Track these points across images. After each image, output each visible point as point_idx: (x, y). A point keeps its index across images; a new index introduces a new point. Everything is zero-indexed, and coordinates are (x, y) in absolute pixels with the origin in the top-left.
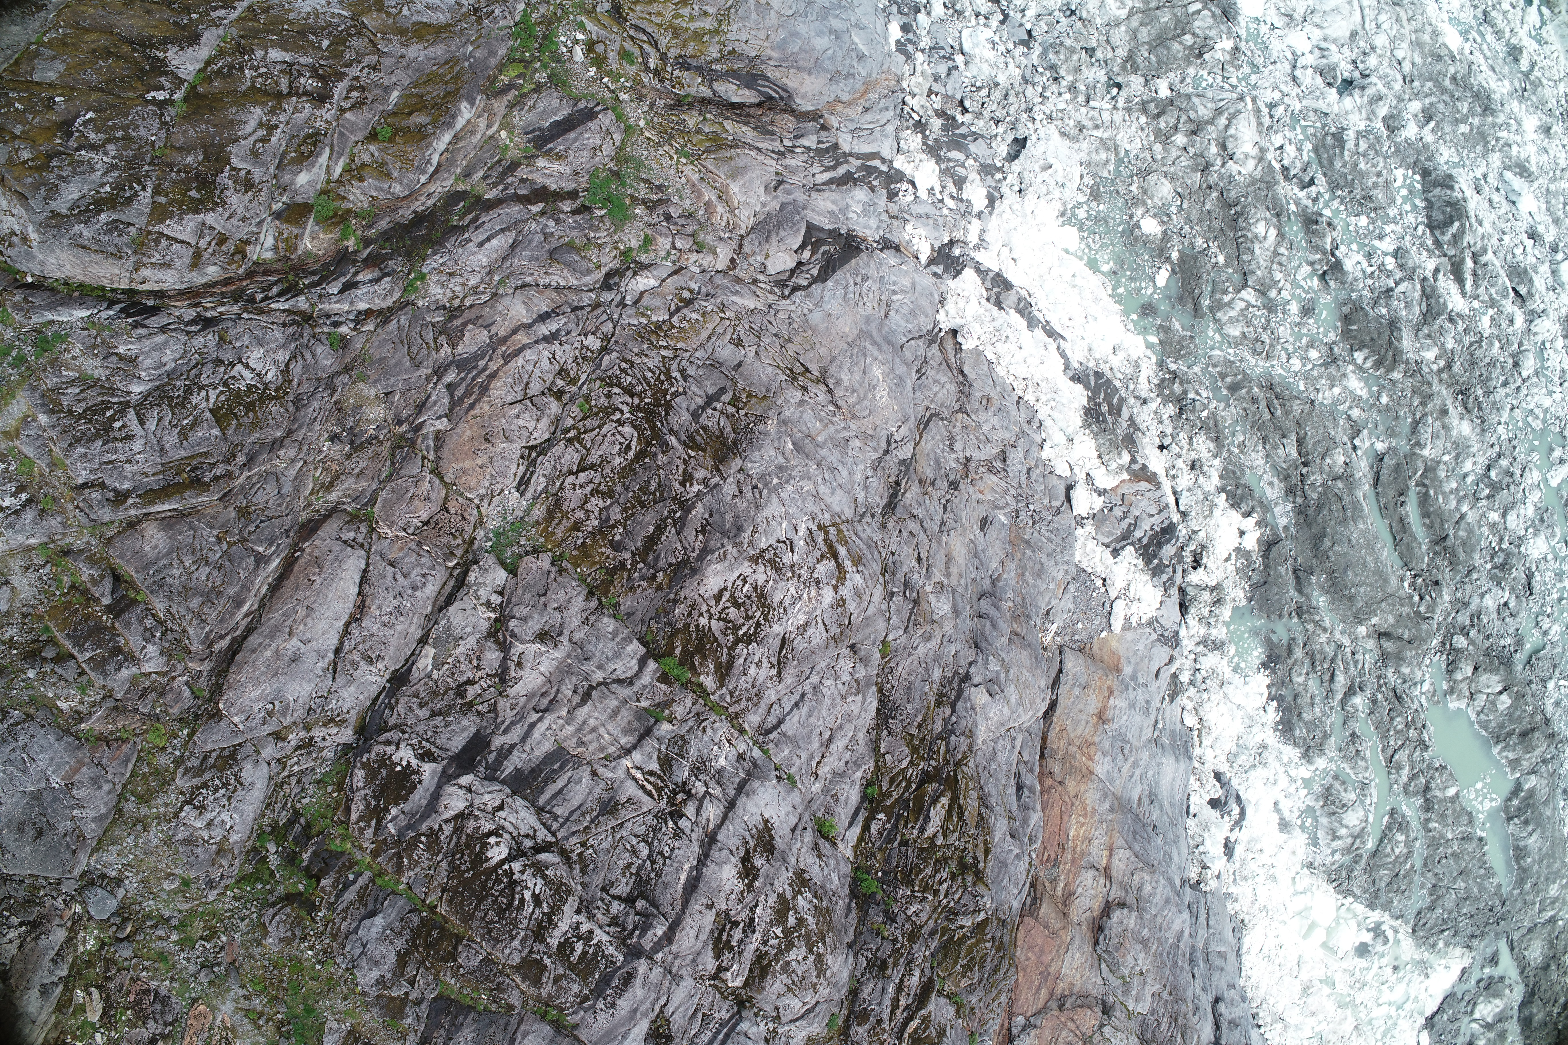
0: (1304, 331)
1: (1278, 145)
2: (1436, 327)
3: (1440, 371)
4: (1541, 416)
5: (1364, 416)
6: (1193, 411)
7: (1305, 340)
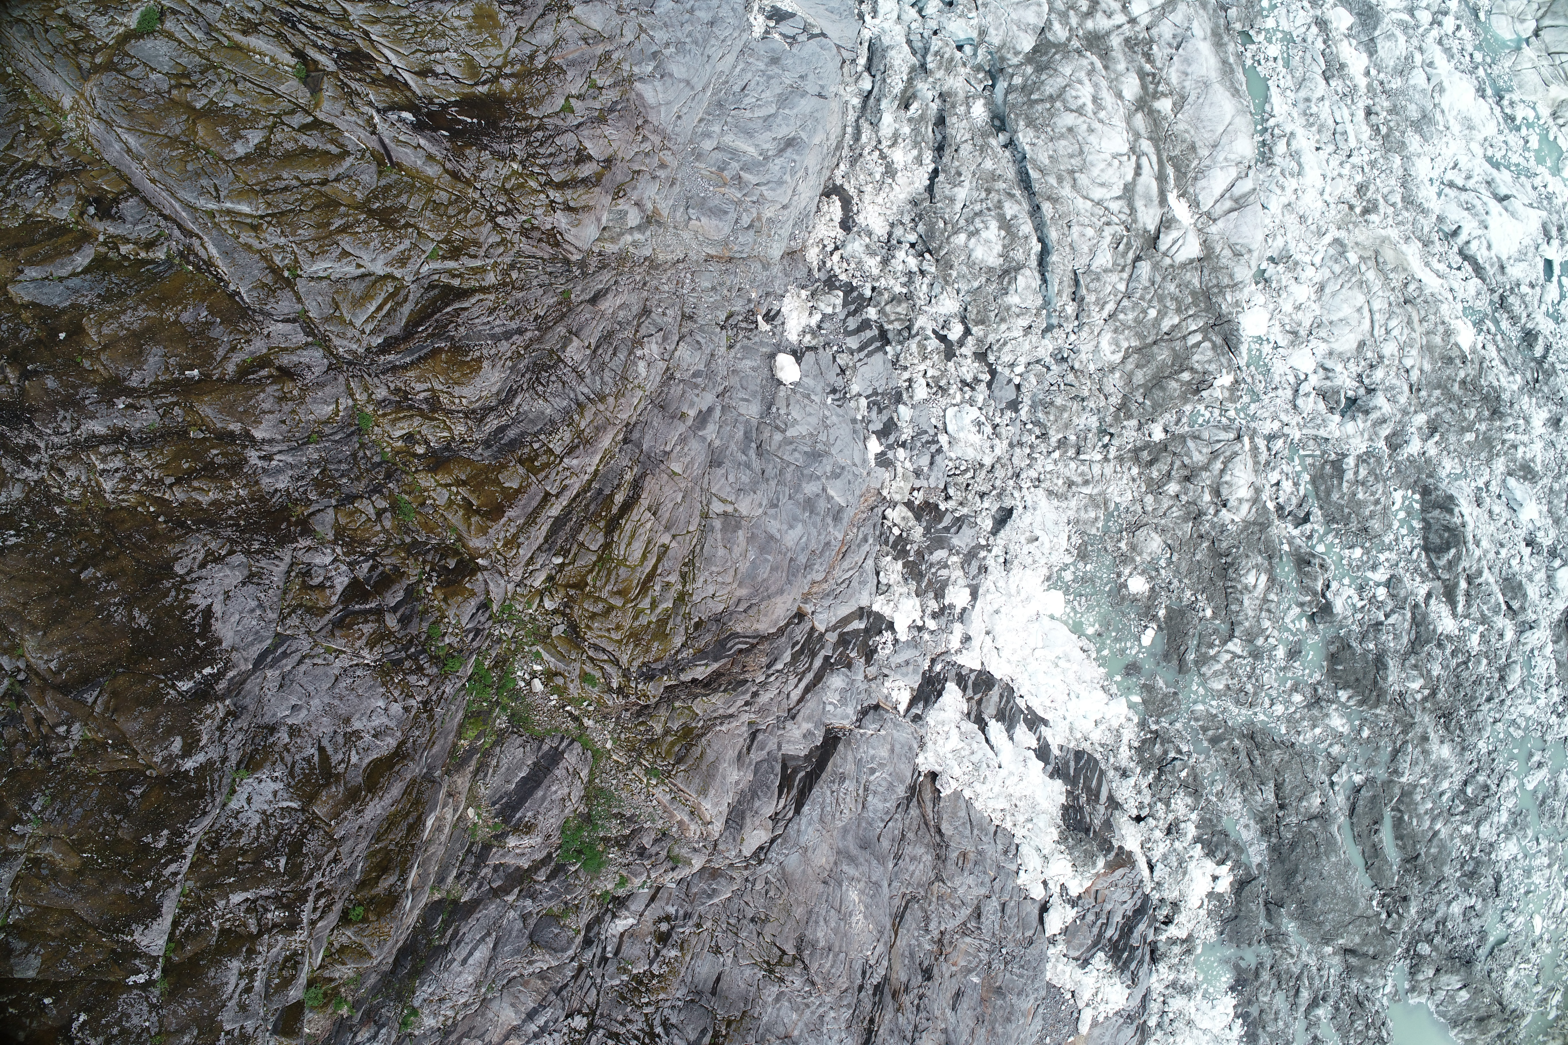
0: (1290, 675)
1: (1274, 481)
2: (1423, 655)
3: (1425, 699)
4: (1523, 725)
5: (1344, 751)
6: (1172, 773)
7: (1289, 684)
